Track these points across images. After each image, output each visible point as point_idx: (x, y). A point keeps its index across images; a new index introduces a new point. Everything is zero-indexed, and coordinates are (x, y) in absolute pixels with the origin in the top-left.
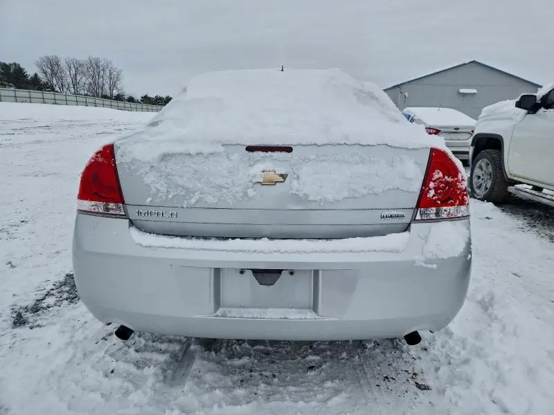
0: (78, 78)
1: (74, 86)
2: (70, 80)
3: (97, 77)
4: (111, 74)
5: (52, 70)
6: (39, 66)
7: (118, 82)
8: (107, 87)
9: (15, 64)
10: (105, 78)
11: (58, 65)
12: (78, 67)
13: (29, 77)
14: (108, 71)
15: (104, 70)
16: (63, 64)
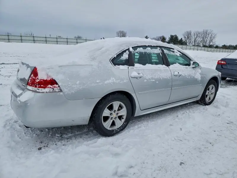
0: (197, 39)
1: (194, 42)
2: (193, 40)
3: (205, 37)
4: (211, 36)
5: (188, 36)
6: (184, 35)
7: (213, 39)
8: (208, 42)
9: (175, 35)
10: (208, 38)
11: (190, 34)
12: (198, 34)
13: (179, 40)
14: (210, 35)
15: (209, 34)
16: (192, 34)
